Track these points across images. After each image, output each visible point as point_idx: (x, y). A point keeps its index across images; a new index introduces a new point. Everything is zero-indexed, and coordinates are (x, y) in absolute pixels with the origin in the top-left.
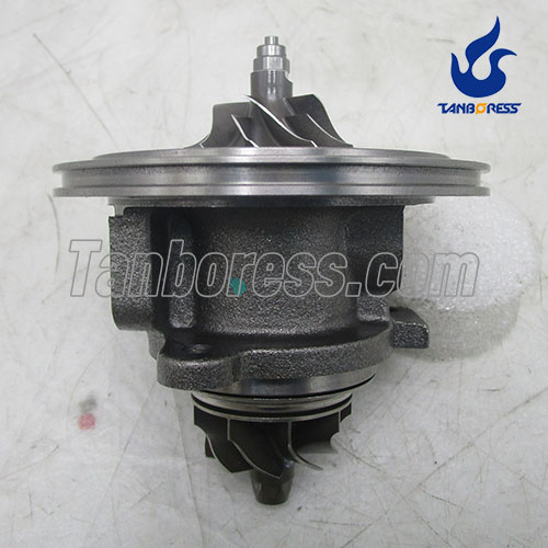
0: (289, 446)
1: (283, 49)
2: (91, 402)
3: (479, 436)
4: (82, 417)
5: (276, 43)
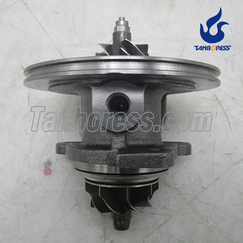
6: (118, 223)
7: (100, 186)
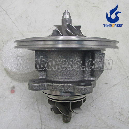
0: (70, 108)
1: (69, 13)
2: (14, 87)
3: (103, 93)
4: (12, 91)
5: (68, 12)
6: (65, 119)
7: (56, 101)
